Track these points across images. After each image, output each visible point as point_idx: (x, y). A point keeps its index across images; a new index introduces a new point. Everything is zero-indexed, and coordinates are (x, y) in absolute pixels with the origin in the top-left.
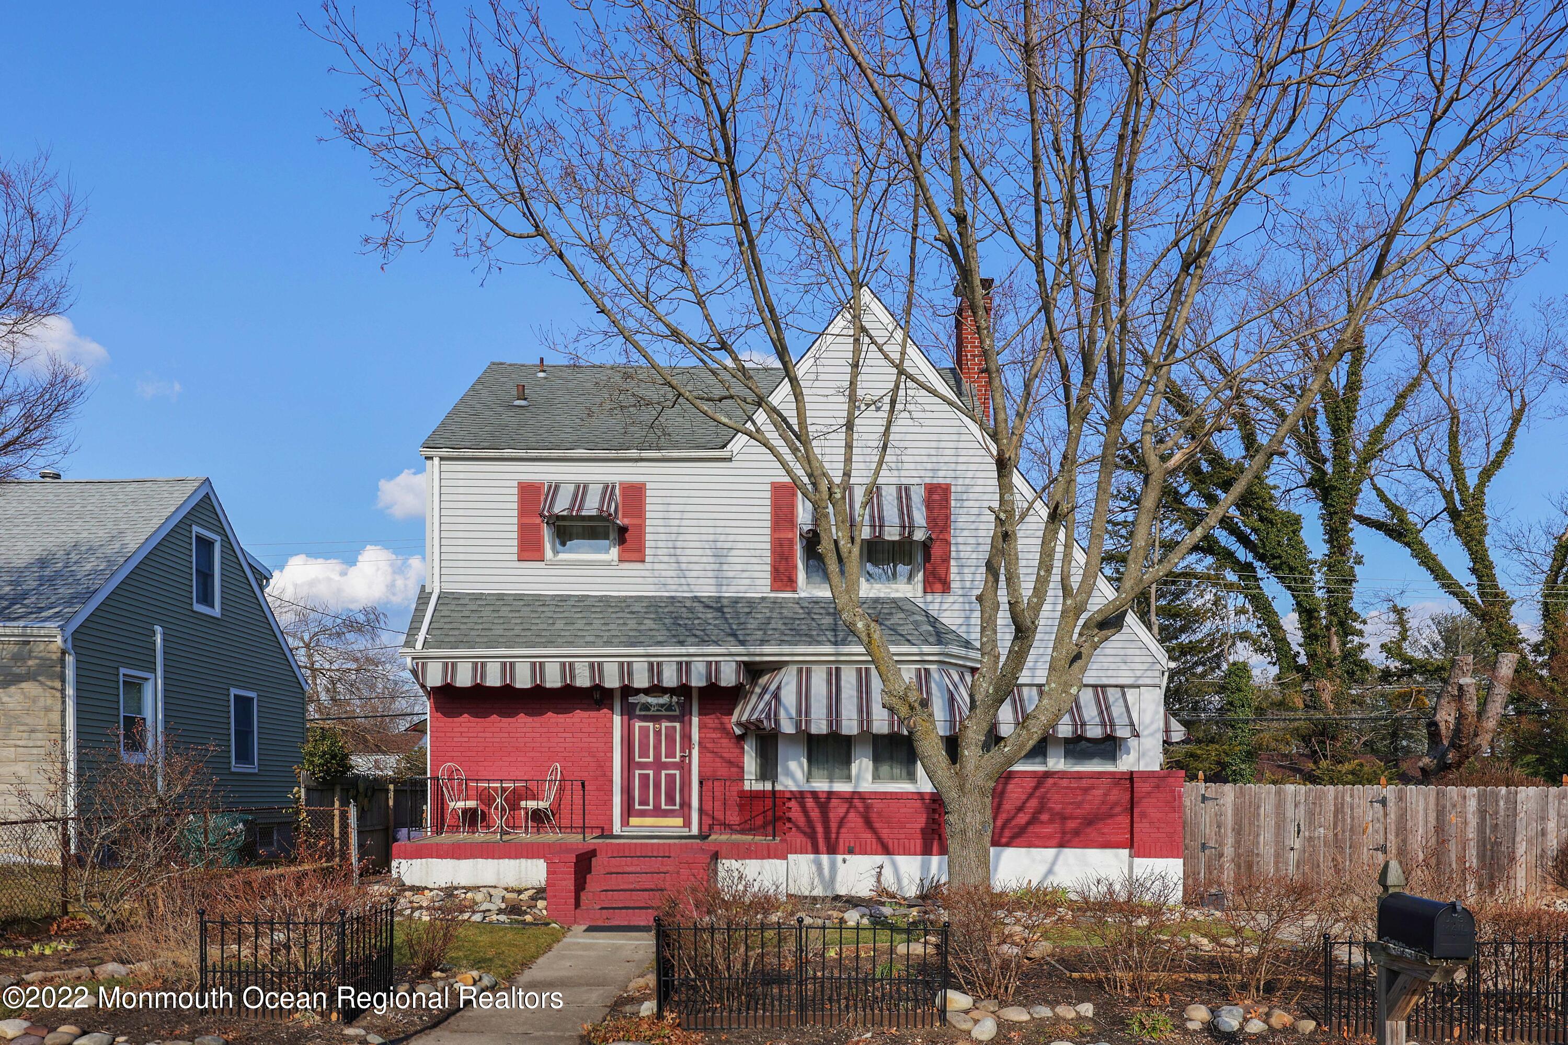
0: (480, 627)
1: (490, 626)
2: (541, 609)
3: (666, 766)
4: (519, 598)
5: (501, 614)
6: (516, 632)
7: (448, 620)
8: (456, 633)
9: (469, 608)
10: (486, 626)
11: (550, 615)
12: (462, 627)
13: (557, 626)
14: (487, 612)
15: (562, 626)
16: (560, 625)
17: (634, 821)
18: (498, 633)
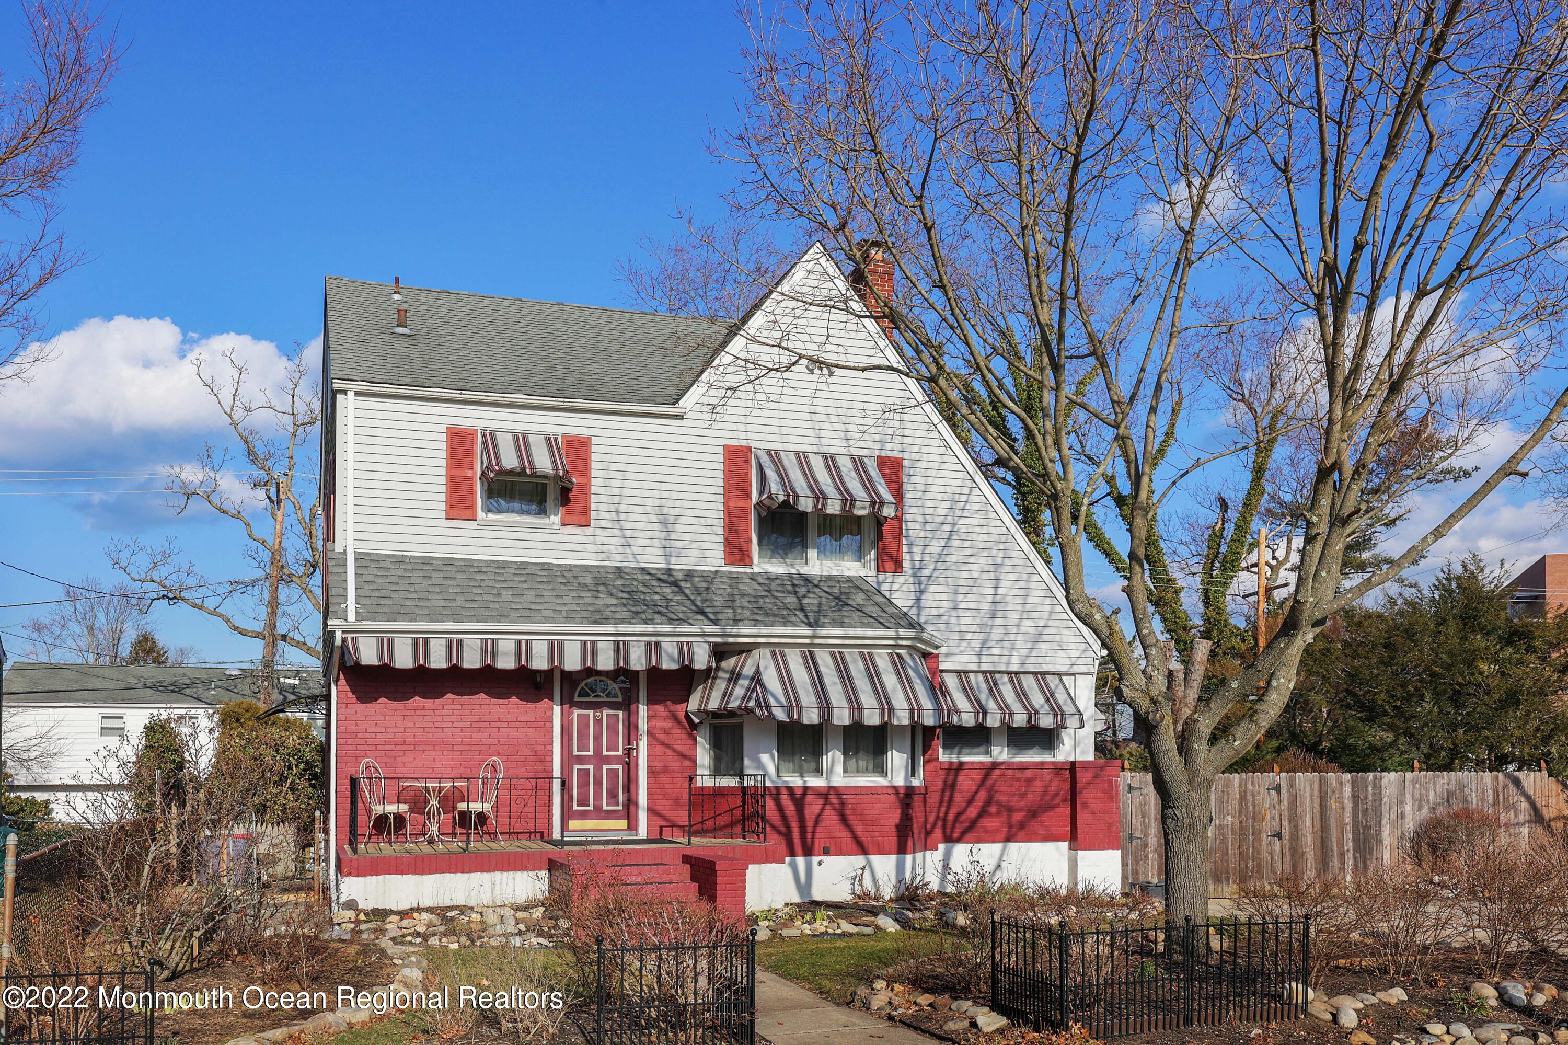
0: (415, 596)
1: (427, 595)
2: (478, 577)
3: (608, 760)
4: (449, 562)
5: (434, 581)
6: (459, 603)
7: (374, 586)
8: (389, 602)
9: (393, 572)
10: (421, 595)
11: (491, 583)
12: (393, 595)
13: (504, 598)
14: (417, 577)
15: (510, 598)
16: (507, 596)
17: (573, 824)
18: (438, 603)
